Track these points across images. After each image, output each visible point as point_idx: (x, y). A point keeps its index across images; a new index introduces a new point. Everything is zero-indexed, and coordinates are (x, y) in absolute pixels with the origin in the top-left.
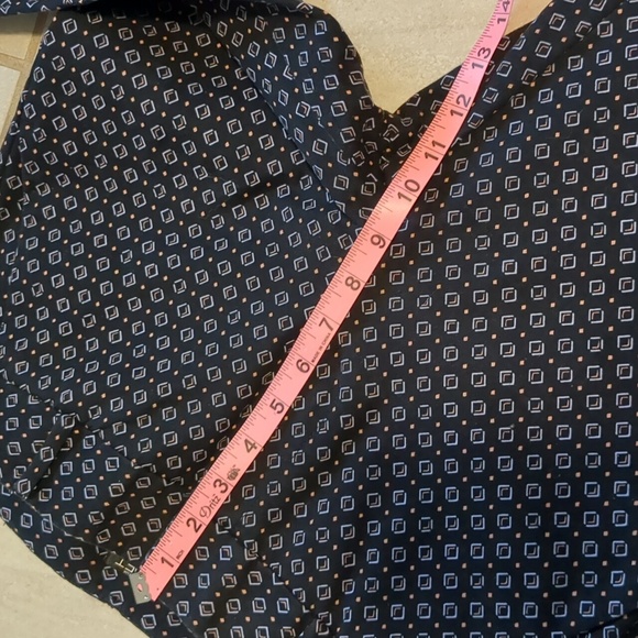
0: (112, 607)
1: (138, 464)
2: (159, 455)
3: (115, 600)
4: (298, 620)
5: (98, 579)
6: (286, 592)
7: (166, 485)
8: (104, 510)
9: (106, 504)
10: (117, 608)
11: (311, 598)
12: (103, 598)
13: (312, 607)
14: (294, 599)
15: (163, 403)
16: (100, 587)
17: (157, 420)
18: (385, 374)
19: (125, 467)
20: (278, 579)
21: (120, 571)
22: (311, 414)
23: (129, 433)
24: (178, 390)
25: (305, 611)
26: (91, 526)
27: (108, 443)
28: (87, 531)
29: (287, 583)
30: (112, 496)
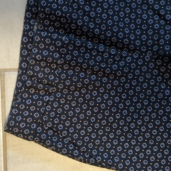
0: (24, 27)
1: (68, 16)
2: (74, 21)
3: (26, 27)
4: (50, 83)
5: (30, 19)
6: (55, 76)
7: (66, 27)
8: (51, 12)
9: (53, 12)
10: (24, 28)
11: (58, 84)
12: (25, 23)
13: (55, 85)
14: (55, 79)
15: (89, 16)
16: (28, 21)
17: (83, 16)
18: (125, 75)
19: (66, 13)
20: (57, 72)
21: (35, 24)
22: (105, 60)
23: (75, 9)
24: (94, 18)
25: (53, 84)
26: (44, 10)
27: (70, 4)
28: (42, 10)
29: (58, 75)
30: (56, 13)
